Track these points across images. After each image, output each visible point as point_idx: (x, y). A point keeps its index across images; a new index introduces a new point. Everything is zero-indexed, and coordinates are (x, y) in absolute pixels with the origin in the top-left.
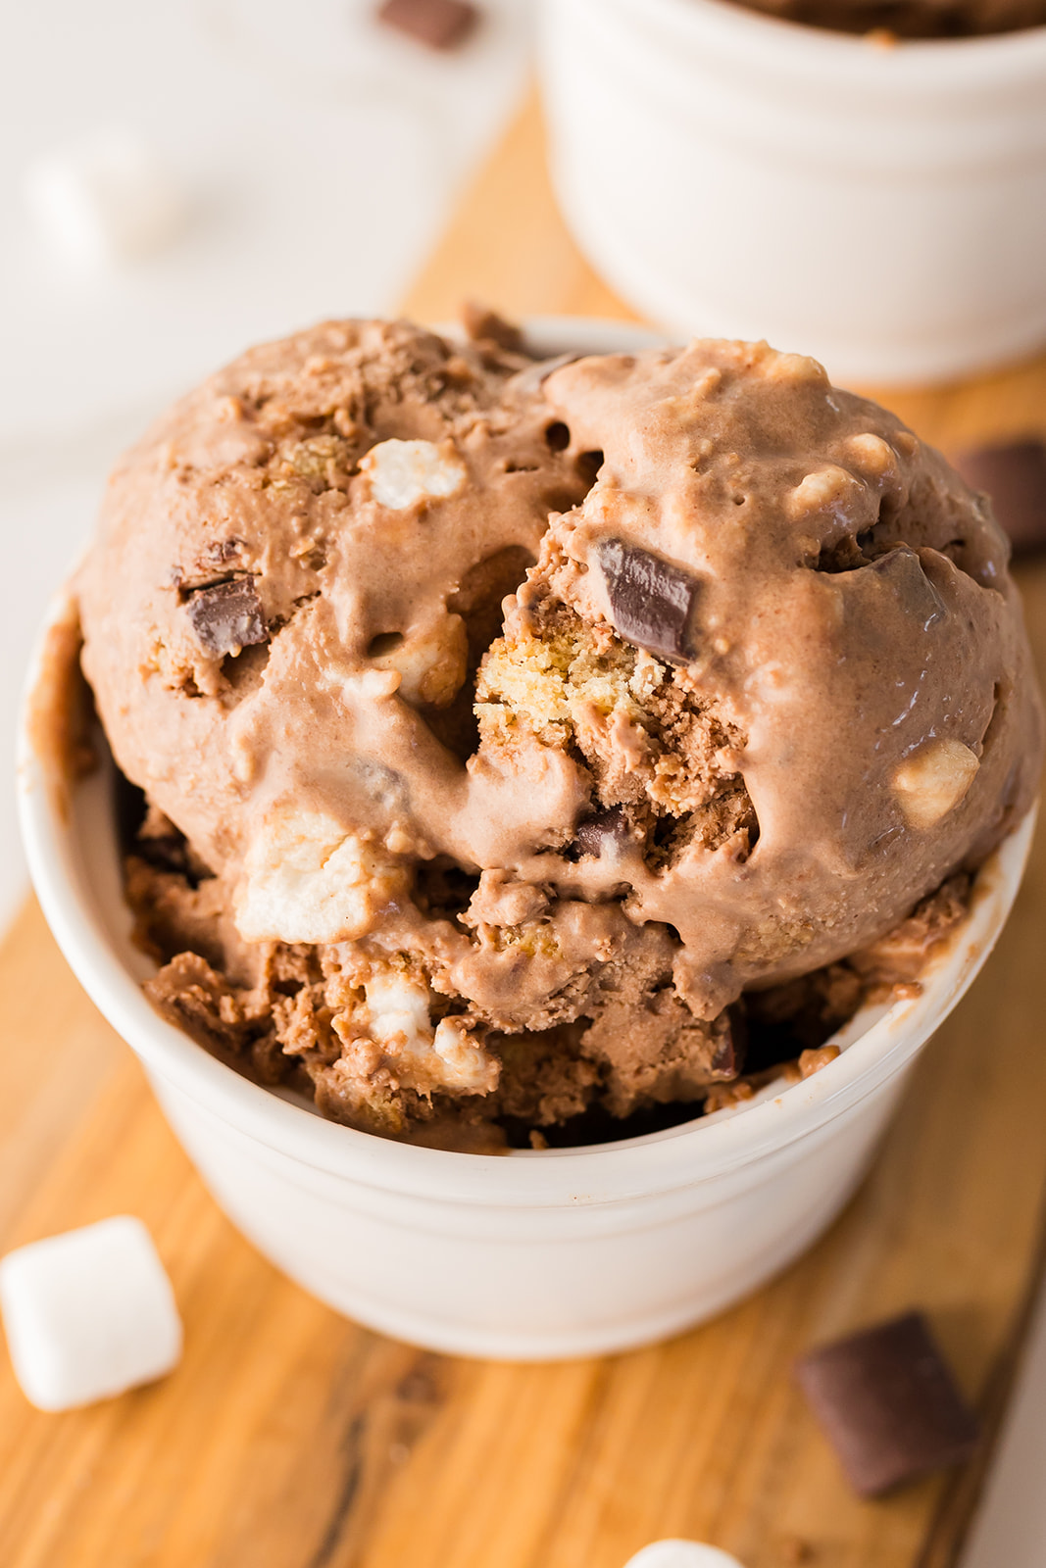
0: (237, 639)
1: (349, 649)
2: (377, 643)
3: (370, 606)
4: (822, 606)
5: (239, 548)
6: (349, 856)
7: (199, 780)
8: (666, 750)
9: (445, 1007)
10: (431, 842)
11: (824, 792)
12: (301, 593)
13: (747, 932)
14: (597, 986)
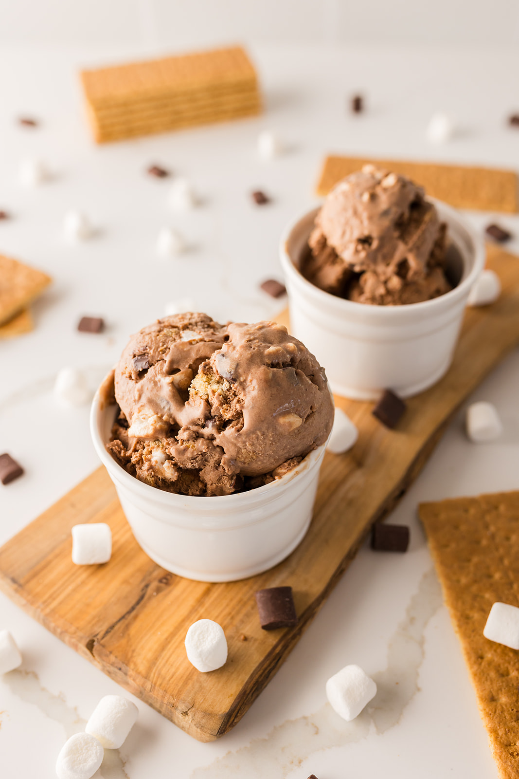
0: (142, 367)
1: (164, 372)
2: (172, 371)
3: (172, 362)
4: (266, 374)
5: (147, 348)
6: (153, 418)
7: (128, 399)
8: (227, 403)
9: (169, 458)
10: (174, 420)
11: (259, 416)
12: (158, 359)
13: (239, 451)
14: (204, 460)
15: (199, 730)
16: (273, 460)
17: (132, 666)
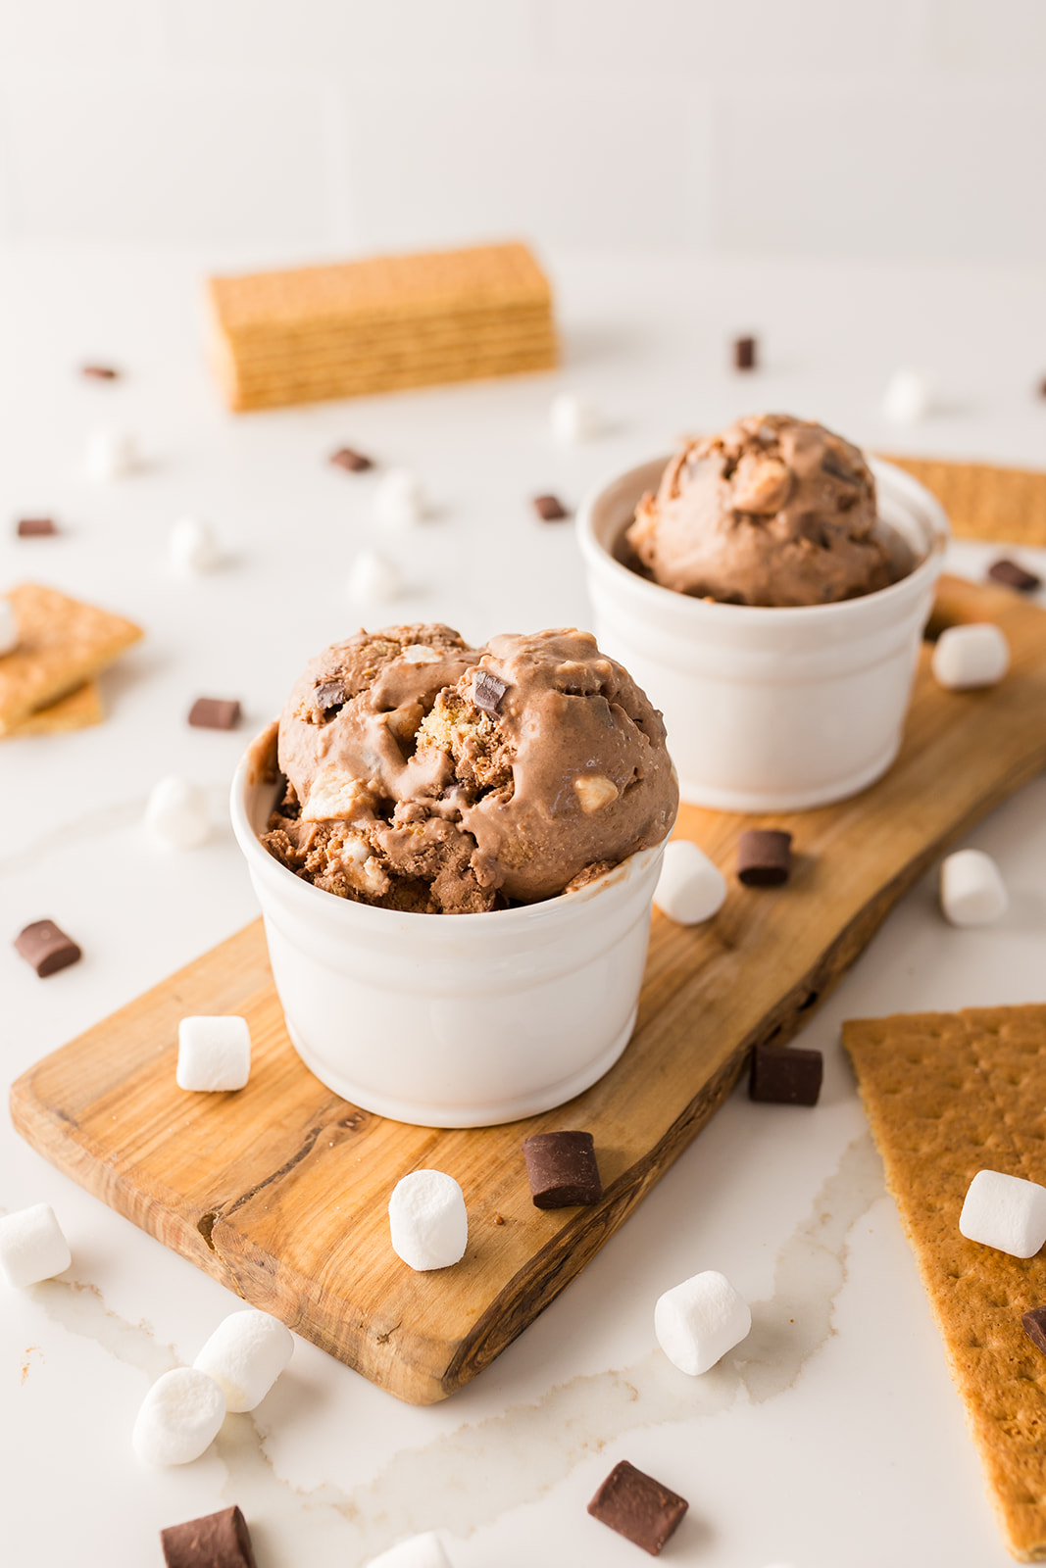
0: (332, 701)
1: (373, 707)
2: (385, 707)
3: (386, 694)
4: (557, 701)
5: (342, 669)
6: (351, 787)
7: (303, 757)
8: (485, 755)
9: (375, 852)
10: (387, 790)
11: (543, 778)
12: (361, 688)
13: (503, 843)
14: (438, 856)
15: (409, 1370)
16: (563, 864)
17: (285, 1259)
